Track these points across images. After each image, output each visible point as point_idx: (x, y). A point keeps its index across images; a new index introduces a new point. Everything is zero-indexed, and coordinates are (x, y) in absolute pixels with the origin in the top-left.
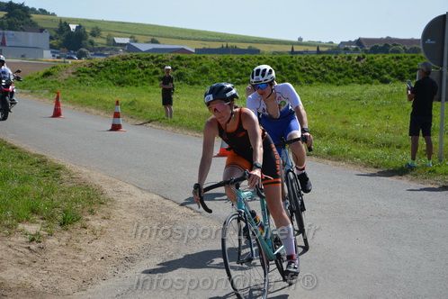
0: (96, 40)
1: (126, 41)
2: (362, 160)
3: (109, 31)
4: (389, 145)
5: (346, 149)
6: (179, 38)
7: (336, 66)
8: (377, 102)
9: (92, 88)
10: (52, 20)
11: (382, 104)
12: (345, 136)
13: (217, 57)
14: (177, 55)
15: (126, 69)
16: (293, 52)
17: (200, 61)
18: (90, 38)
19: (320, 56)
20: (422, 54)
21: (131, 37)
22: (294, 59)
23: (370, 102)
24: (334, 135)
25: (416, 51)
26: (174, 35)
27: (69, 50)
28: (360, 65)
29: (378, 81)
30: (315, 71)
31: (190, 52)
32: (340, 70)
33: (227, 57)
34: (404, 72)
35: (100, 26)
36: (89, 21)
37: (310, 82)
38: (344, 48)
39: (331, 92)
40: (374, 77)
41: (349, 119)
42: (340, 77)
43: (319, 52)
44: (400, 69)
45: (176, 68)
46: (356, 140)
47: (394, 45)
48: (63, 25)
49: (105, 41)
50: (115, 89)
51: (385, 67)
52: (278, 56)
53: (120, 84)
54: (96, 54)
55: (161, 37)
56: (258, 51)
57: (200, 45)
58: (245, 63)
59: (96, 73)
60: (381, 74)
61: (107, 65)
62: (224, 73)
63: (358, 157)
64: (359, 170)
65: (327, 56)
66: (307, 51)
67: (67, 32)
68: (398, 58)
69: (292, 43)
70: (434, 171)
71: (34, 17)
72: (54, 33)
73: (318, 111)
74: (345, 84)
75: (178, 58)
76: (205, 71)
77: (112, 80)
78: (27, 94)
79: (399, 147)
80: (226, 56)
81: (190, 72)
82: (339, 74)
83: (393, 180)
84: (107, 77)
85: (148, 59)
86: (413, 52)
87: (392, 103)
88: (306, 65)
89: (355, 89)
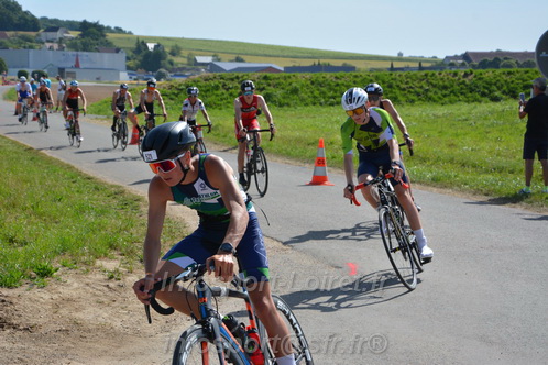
0: (176, 60)
1: (208, 59)
2: (471, 187)
3: (189, 49)
4: (501, 170)
5: (453, 174)
6: (266, 56)
7: (441, 83)
8: (487, 123)
10: (128, 39)
11: (492, 125)
12: (451, 161)
13: (308, 75)
14: (265, 74)
15: (208, 90)
16: (392, 69)
17: (290, 81)
18: (170, 57)
19: (423, 73)
20: (537, 69)
21: (214, 56)
22: (393, 76)
23: (479, 123)
24: (438, 159)
25: (529, 65)
26: (260, 52)
27: (147, 70)
28: (467, 82)
29: (487, 99)
30: (418, 90)
31: (279, 71)
32: (445, 88)
33: (319, 76)
34: (517, 88)
35: (180, 45)
36: (169, 39)
37: (412, 102)
38: (449, 63)
39: (436, 112)
40: (483, 95)
41: (456, 141)
42: (445, 96)
43: (421, 68)
44: (512, 85)
45: (264, 89)
46: (463, 165)
47: (506, 59)
48: (141, 44)
49: (185, 61)
51: (495, 84)
52: (375, 73)
54: (176, 75)
55: (247, 54)
56: (353, 69)
57: (290, 63)
58: (340, 82)
59: (177, 95)
60: (490, 92)
62: (316, 93)
63: (466, 184)
64: (468, 197)
65: (430, 72)
66: (408, 68)
67: (144, 52)
68: (509, 73)
69: (391, 59)
71: (110, 36)
72: (131, 54)
73: (421, 133)
74: (451, 102)
75: (266, 78)
76: (295, 91)
78: (102, 120)
79: (512, 172)
80: (318, 74)
81: (279, 93)
82: (444, 92)
83: (506, 208)
85: (232, 80)
86: (527, 67)
87: (504, 124)
88: (407, 83)
89: (462, 109)
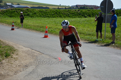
0: (1, 4)
1: (10, 4)
2: (84, 39)
3: (5, 1)
4: (90, 35)
6: (26, 4)
7: (72, 12)
8: (84, 23)
9: (2, 18)
11: (86, 23)
13: (39, 9)
14: (27, 9)
15: (12, 12)
16: (58, 8)
17: (34, 11)
19: (68, 10)
21: (12, 3)
22: (60, 10)
23: (83, 23)
25: (92, 8)
28: (79, 12)
29: (83, 17)
30: (66, 14)
32: (73, 14)
34: (91, 14)
37: (65, 17)
38: (73, 7)
39: (72, 20)
40: (82, 16)
41: (78, 27)
42: (73, 16)
43: (66, 8)
44: (89, 14)
45: (27, 12)
46: (80, 33)
47: (86, 7)
49: (4, 4)
50: (9, 18)
51: (85, 13)
52: (56, 10)
53: (11, 17)
54: (1, 8)
55: (20, 3)
57: (32, 6)
58: (47, 11)
59: (3, 13)
60: (84, 15)
61: (6, 11)
62: (41, 14)
63: (82, 38)
64: (83, 41)
65: (69, 10)
66: (62, 8)
68: (89, 11)
69: (58, 6)
70: (104, 42)
74: (75, 17)
75: (27, 10)
76: (35, 13)
77: (8, 16)
79: (93, 35)
80: (41, 9)
81: (31, 14)
82: (73, 15)
84: (7, 15)
85: (19, 10)
87: (89, 23)
88: (64, 12)
89: (78, 19)
